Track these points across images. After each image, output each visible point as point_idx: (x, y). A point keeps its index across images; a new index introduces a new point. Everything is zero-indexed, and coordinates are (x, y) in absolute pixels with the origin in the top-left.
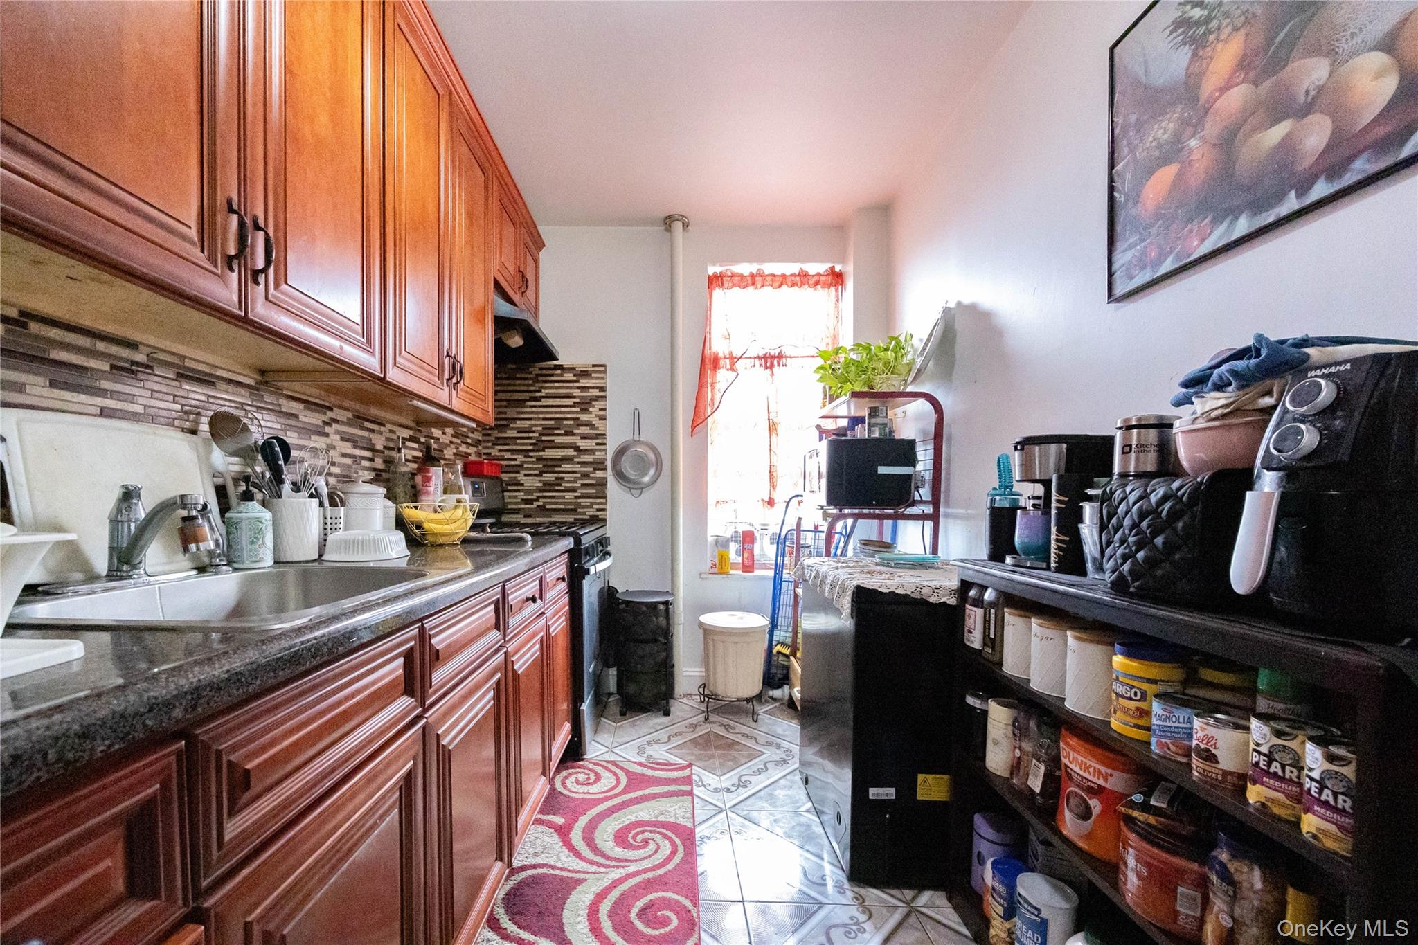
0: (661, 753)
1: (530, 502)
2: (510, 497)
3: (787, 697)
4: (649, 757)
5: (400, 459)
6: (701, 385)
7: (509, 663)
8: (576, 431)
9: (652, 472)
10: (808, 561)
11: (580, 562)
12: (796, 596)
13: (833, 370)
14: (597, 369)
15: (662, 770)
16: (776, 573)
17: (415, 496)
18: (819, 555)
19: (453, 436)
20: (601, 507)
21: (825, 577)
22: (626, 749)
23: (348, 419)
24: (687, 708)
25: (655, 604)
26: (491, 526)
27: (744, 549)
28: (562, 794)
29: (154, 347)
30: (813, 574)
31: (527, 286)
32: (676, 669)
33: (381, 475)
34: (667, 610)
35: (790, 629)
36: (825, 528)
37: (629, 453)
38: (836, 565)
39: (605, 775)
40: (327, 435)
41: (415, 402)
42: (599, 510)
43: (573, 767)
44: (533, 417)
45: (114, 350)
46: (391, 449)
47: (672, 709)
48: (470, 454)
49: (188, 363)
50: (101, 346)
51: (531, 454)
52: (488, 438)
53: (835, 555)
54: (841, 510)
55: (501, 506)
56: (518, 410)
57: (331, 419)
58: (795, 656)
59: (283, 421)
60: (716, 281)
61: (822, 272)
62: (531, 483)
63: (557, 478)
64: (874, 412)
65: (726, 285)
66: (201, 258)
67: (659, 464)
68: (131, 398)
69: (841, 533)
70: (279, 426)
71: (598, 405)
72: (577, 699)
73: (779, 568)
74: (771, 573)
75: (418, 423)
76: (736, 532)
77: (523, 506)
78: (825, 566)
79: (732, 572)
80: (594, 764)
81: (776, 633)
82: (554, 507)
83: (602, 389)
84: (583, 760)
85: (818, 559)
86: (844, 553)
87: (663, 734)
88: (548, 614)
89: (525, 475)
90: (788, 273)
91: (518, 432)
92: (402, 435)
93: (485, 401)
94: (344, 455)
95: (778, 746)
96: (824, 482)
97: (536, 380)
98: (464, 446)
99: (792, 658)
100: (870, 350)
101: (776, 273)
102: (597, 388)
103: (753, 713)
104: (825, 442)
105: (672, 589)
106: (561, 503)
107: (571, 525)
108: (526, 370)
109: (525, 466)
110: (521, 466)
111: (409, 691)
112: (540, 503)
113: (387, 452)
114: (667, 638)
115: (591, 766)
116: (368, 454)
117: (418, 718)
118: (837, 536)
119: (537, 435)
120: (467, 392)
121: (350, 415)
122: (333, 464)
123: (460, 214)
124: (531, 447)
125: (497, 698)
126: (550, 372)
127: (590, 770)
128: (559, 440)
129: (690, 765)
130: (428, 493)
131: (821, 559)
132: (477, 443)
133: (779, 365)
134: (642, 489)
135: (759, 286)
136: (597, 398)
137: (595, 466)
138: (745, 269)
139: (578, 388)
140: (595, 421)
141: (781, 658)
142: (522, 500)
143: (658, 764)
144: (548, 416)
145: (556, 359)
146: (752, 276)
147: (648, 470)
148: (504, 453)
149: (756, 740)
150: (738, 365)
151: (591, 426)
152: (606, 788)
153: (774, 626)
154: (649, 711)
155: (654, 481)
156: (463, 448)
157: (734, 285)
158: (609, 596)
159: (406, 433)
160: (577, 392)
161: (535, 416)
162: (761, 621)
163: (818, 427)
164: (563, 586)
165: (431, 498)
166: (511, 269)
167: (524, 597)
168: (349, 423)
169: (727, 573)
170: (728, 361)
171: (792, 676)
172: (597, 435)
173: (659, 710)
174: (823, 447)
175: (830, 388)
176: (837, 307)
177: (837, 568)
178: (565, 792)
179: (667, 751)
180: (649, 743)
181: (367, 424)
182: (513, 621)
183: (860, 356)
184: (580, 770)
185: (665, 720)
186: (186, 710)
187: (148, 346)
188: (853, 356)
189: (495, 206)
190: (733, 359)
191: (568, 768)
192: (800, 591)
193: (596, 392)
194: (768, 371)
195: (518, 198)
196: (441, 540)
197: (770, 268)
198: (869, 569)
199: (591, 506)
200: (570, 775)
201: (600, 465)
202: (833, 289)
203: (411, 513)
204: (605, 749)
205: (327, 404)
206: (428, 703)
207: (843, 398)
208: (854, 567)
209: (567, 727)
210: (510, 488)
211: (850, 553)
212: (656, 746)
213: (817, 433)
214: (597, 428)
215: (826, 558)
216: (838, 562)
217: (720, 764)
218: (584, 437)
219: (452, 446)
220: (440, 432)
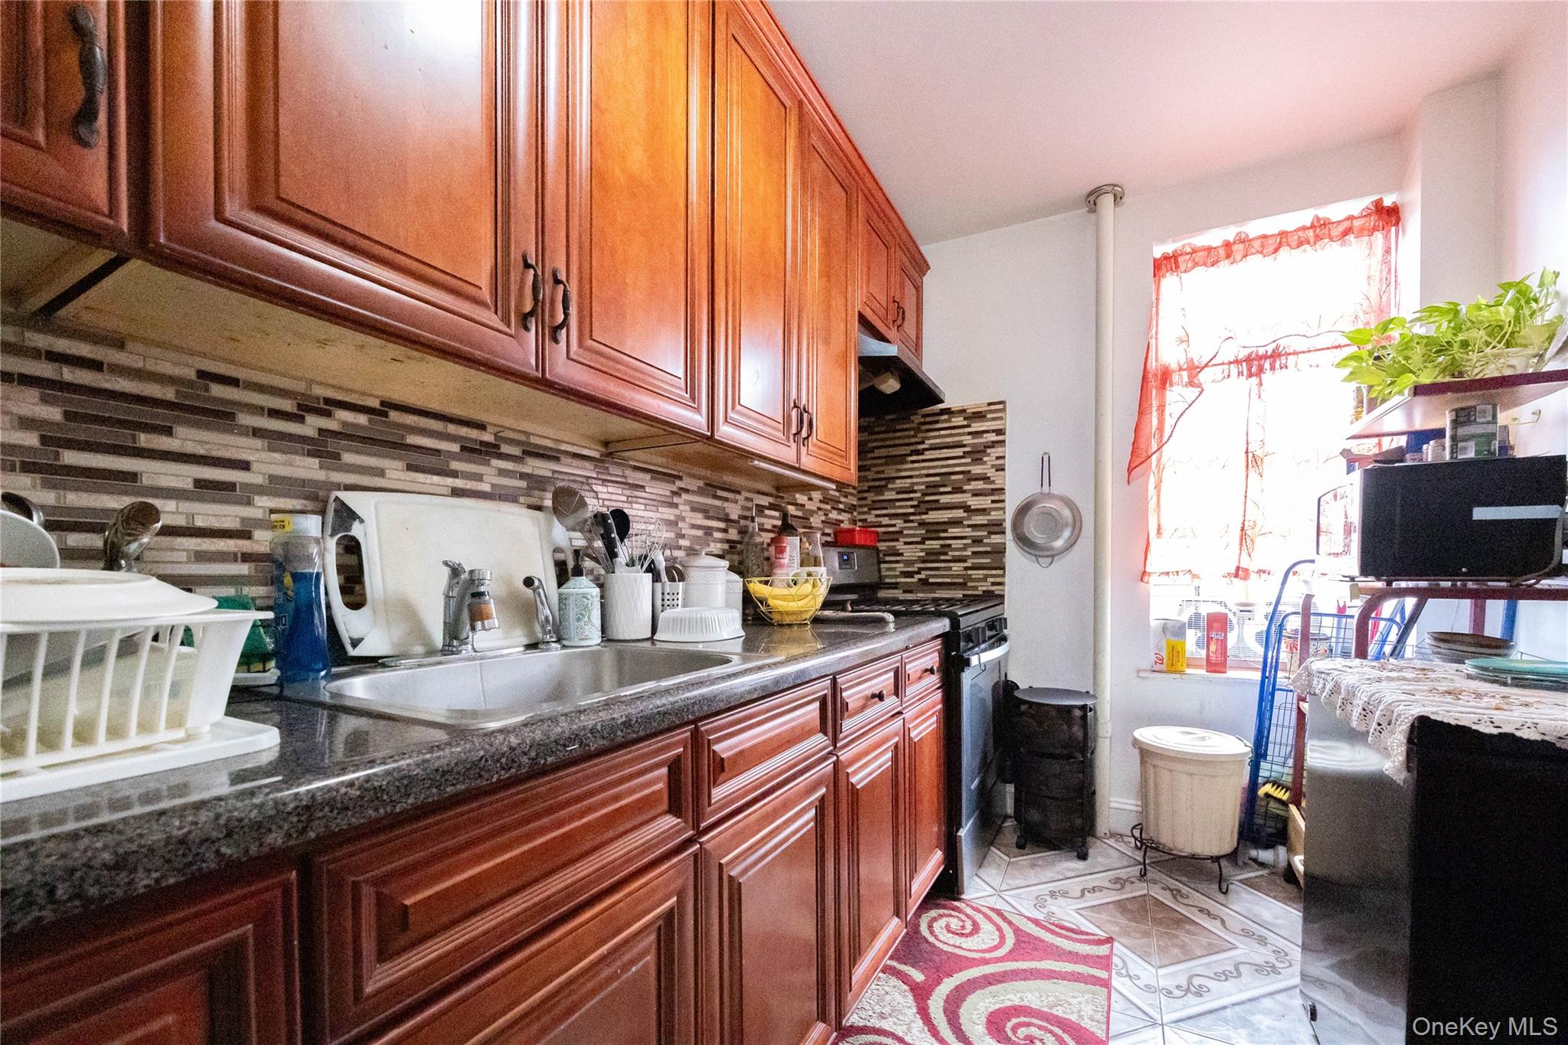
0: (1068, 912)
1: (910, 575)
2: (889, 569)
3: (1283, 864)
4: (1051, 914)
5: (754, 528)
6: (1143, 410)
7: (842, 777)
8: (966, 487)
9: (1067, 533)
10: (1317, 664)
11: (958, 649)
12: (1301, 715)
13: (1377, 358)
14: (993, 407)
15: (1066, 937)
16: (1264, 677)
17: (768, 568)
18: (1345, 654)
19: (821, 501)
20: (998, 580)
21: (1352, 693)
22: (1018, 896)
23: (699, 487)
24: (1115, 854)
25: (1069, 709)
26: (853, 603)
27: (1209, 639)
28: (927, 941)
29: (498, 426)
30: (1329, 686)
31: (903, 319)
32: (1098, 796)
33: (735, 548)
34: (1084, 718)
35: (1290, 762)
36: (1356, 613)
37: (1034, 510)
38: (1376, 673)
39: (986, 926)
40: (676, 506)
41: (756, 462)
42: (993, 584)
43: (945, 907)
44: (915, 474)
45: (464, 431)
46: (745, 518)
47: (1091, 851)
48: (842, 522)
49: (534, 440)
50: (452, 429)
51: (912, 518)
52: (863, 502)
53: (1379, 656)
54: (1389, 584)
55: (875, 578)
56: (900, 467)
57: (681, 488)
58: (1298, 806)
59: (628, 492)
60: (1165, 265)
61: (1356, 214)
62: (911, 553)
63: (942, 546)
64: (1462, 417)
65: (1182, 267)
66: (495, 321)
67: (1077, 524)
68: (479, 478)
69: (1391, 620)
70: (624, 498)
71: (994, 452)
72: (952, 821)
73: (1269, 670)
74: (1257, 676)
75: (778, 489)
76: (1197, 615)
77: (903, 580)
78: (1353, 673)
79: (1188, 671)
80: (974, 909)
81: (1263, 765)
82: (939, 580)
83: (1000, 432)
84: (959, 900)
85: (1339, 662)
86: (1397, 652)
87: (1075, 886)
88: (907, 715)
89: (906, 543)
90: (1290, 228)
91: (898, 493)
92: (756, 502)
93: (846, 457)
94: (694, 526)
95: (1262, 941)
96: (1356, 538)
97: (918, 430)
98: (835, 512)
99: (1293, 808)
100: (1457, 312)
101: (1269, 233)
102: (993, 431)
103: (1221, 879)
104: (1357, 477)
105: (1095, 690)
106: (948, 576)
107: (951, 601)
108: (907, 419)
109: (905, 532)
110: (900, 532)
111: (675, 809)
112: (922, 576)
113: (743, 522)
114: (1084, 756)
115: (969, 911)
116: (722, 525)
117: (690, 842)
118: (1382, 624)
119: (918, 495)
120: (821, 448)
121: (701, 483)
122: (683, 536)
123: (813, 243)
124: (912, 510)
125: (820, 819)
126: (936, 418)
127: (968, 916)
128: (944, 499)
129: (1110, 940)
130: (781, 566)
131: (1348, 662)
132: (851, 509)
133: (1273, 368)
134: (1053, 556)
135: (1238, 257)
136: (993, 444)
137: (992, 529)
138: (1215, 237)
139: (969, 433)
140: (991, 473)
141: (1272, 804)
142: (901, 572)
143: (1062, 927)
144: (932, 471)
145: (942, 401)
146: (1228, 245)
147: (1061, 531)
148: (881, 519)
149: (1223, 922)
150: (1204, 377)
151: (985, 478)
152: (984, 947)
153: (1259, 753)
154: (1059, 849)
155: (1070, 545)
156: (834, 515)
157: (1196, 264)
158: (1005, 693)
159: (765, 501)
160: (968, 440)
161: (917, 473)
162: (1240, 747)
163: (1345, 453)
164: (934, 679)
165: (784, 571)
166: (883, 299)
167: (869, 692)
168: (700, 492)
169: (1181, 672)
170: (1185, 374)
171: (1292, 833)
172: (992, 490)
173: (1072, 849)
174: (1353, 486)
175: (1370, 387)
176: (1386, 262)
177: (1379, 680)
178: (931, 939)
179: (1077, 911)
180: (1052, 894)
181: (720, 493)
182: (848, 725)
183: (1433, 327)
184: (953, 913)
185: (1079, 865)
186: (288, 835)
187: (495, 425)
188: (1419, 330)
189: (860, 227)
190: (1194, 370)
191: (938, 906)
192: (1305, 707)
193: (992, 437)
194: (1254, 380)
195: (892, 215)
196: (787, 620)
197: (1255, 228)
198: (1450, 686)
199: (985, 578)
200: (941, 916)
201: (997, 527)
202: (1379, 236)
203: (757, 588)
204: (990, 891)
205: (676, 473)
206: (703, 825)
207: (1396, 400)
208: (1417, 680)
209: (938, 855)
210: (887, 559)
211: (1409, 652)
212: (1061, 901)
213: (1343, 462)
214: (993, 482)
215: (1358, 661)
216: (1383, 668)
217: (1159, 947)
218: (976, 494)
219: (821, 513)
220: (806, 498)
